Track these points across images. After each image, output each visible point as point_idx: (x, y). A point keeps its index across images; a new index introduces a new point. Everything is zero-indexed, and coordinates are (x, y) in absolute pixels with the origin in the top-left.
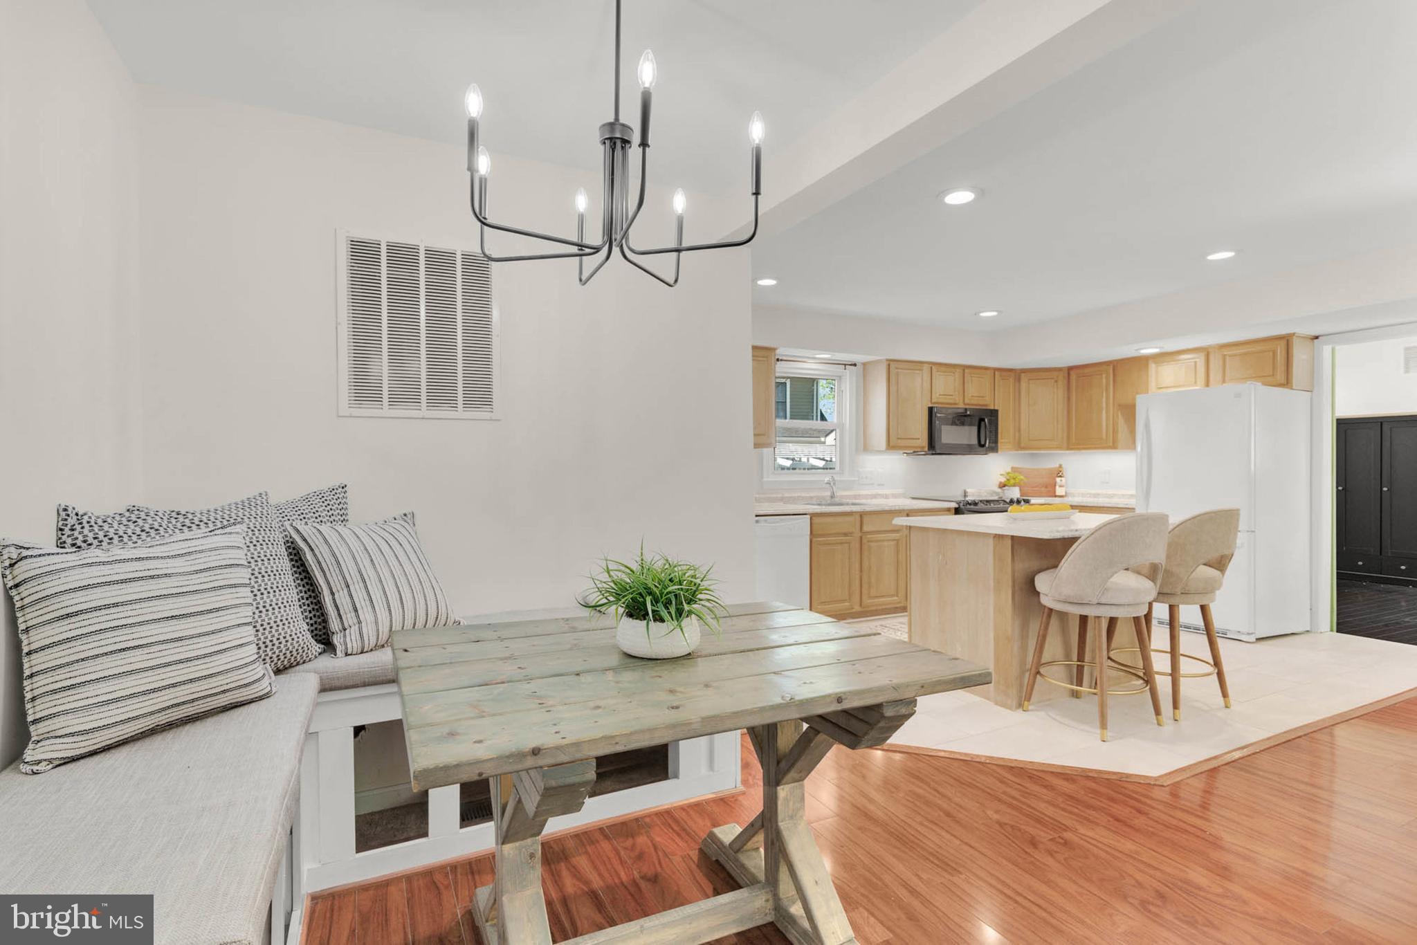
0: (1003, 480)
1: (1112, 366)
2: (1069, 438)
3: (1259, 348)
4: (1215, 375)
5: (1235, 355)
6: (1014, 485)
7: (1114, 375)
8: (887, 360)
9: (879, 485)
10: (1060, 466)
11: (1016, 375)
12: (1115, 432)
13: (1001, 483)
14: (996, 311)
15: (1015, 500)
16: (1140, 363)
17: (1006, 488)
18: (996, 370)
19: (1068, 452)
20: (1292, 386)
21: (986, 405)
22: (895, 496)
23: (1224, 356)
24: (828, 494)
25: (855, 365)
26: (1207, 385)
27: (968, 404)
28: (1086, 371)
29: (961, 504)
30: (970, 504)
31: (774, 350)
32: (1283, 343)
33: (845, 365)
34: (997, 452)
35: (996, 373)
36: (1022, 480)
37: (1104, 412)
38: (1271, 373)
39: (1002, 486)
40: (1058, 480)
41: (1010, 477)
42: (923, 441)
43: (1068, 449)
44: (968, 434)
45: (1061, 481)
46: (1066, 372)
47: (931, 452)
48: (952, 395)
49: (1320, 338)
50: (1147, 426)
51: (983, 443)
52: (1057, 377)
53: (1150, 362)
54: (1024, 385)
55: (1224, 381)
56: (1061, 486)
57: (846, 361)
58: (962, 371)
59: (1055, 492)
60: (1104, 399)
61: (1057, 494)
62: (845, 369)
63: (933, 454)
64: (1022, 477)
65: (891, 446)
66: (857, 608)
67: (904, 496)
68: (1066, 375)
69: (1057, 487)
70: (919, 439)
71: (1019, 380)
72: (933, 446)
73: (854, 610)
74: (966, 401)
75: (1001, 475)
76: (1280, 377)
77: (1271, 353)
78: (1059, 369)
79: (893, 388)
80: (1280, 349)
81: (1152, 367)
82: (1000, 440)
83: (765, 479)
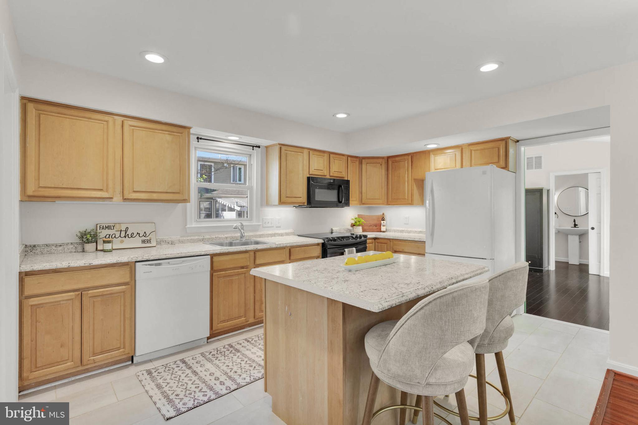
0: (353, 222)
1: (410, 156)
2: (388, 199)
3: (490, 145)
4: (466, 162)
5: (477, 150)
6: (359, 225)
7: (412, 162)
8: (279, 144)
9: (277, 227)
10: (383, 214)
11: (360, 160)
12: (412, 195)
13: (352, 224)
14: (345, 113)
15: (359, 236)
16: (426, 154)
17: (355, 227)
18: (348, 156)
19: (387, 206)
20: (509, 169)
21: (343, 178)
22: (287, 234)
23: (471, 150)
24: (239, 234)
25: (259, 147)
26: (462, 166)
27: (332, 176)
28: (397, 159)
29: (326, 241)
30: (331, 240)
31: (189, 128)
32: (504, 142)
33: (253, 146)
34: (349, 206)
35: (349, 158)
36: (363, 222)
37: (406, 183)
38: (497, 161)
39: (353, 225)
40: (382, 222)
41: (357, 220)
42: (304, 199)
43: (388, 204)
44: (332, 196)
45: (384, 222)
46: (386, 159)
47: (308, 206)
48: (322, 170)
49: (520, 141)
50: (432, 191)
51: (341, 200)
52: (382, 162)
53: (431, 153)
54: (364, 166)
55: (471, 166)
56: (383, 226)
57: (254, 144)
58: (328, 155)
59: (381, 229)
60: (406, 176)
61: (382, 230)
62: (253, 150)
63: (310, 207)
64: (363, 221)
65: (282, 202)
66: (251, 320)
67: (293, 234)
68: (386, 161)
69: (382, 226)
70: (301, 197)
71: (361, 163)
72: (311, 202)
73: (249, 322)
74: (331, 174)
75: (352, 219)
76: (502, 163)
77: (497, 149)
78: (383, 158)
79: (283, 164)
80: (502, 145)
81: (432, 157)
82: (351, 199)
83: (188, 226)
